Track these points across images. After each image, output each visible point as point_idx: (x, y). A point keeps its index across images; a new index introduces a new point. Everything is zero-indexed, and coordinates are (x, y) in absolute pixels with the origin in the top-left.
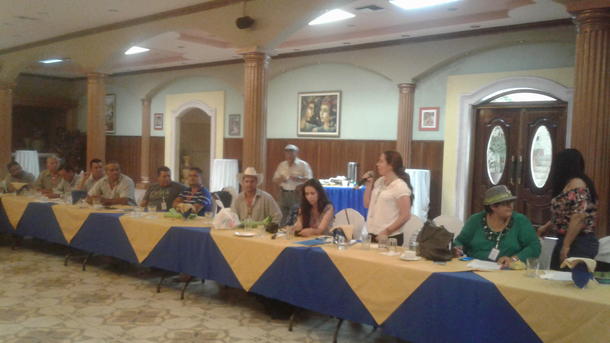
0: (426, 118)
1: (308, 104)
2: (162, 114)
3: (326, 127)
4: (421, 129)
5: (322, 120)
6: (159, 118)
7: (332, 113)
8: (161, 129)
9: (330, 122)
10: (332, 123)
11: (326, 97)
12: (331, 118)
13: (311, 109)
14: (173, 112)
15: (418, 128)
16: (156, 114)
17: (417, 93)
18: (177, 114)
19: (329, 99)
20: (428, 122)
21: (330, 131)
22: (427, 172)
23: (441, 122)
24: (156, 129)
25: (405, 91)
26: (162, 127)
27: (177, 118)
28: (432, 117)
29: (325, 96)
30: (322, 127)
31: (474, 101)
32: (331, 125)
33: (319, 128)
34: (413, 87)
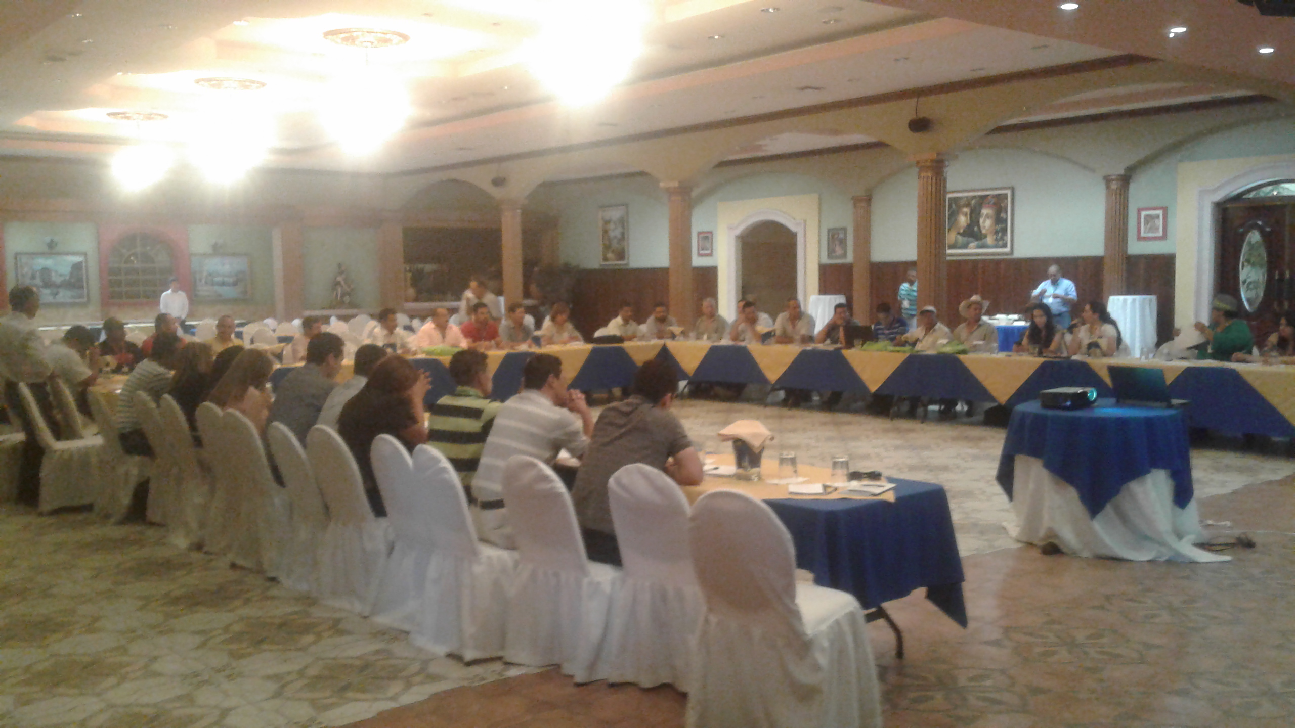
0: (1147, 222)
1: (959, 208)
2: (711, 233)
3: (990, 240)
4: (1140, 238)
5: (984, 231)
6: (706, 238)
7: (1000, 220)
8: (711, 255)
9: (996, 232)
10: (1000, 234)
11: (989, 197)
12: (998, 227)
13: (966, 215)
14: (731, 228)
15: (1135, 237)
16: (699, 233)
17: (1133, 187)
18: (738, 231)
19: (993, 201)
20: (1150, 228)
21: (996, 246)
22: (1153, 298)
23: (1170, 228)
24: (700, 255)
25: (1114, 186)
26: (712, 251)
27: (738, 237)
28: (1156, 221)
29: (989, 195)
30: (984, 240)
31: (1219, 196)
32: (998, 237)
33: (980, 243)
34: (1126, 180)
